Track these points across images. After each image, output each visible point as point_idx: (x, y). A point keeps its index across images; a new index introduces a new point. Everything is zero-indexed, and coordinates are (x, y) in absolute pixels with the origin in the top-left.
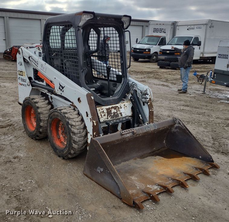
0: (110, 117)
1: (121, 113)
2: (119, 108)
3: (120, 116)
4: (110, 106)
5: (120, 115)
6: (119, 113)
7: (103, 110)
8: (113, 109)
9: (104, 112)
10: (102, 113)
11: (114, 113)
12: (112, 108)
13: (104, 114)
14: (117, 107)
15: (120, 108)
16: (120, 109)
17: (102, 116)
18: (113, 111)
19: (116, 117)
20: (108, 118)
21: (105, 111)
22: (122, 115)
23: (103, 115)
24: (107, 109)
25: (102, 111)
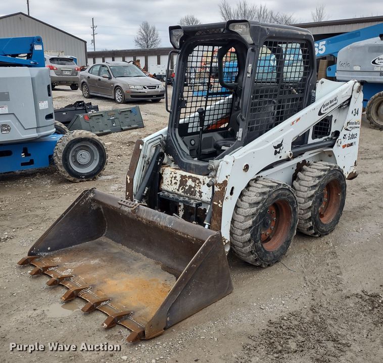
0: (182, 189)
1: (200, 193)
2: (200, 182)
3: (198, 197)
4: (188, 174)
5: (198, 194)
6: (197, 189)
7: (177, 175)
8: (190, 180)
9: (177, 178)
10: (173, 178)
11: (190, 187)
12: (190, 177)
13: (176, 181)
14: (199, 179)
15: (202, 183)
16: (202, 185)
17: (171, 183)
18: (190, 182)
19: (191, 194)
20: (178, 190)
21: (179, 178)
22: (201, 196)
23: (174, 181)
24: (182, 176)
25: (174, 175)
